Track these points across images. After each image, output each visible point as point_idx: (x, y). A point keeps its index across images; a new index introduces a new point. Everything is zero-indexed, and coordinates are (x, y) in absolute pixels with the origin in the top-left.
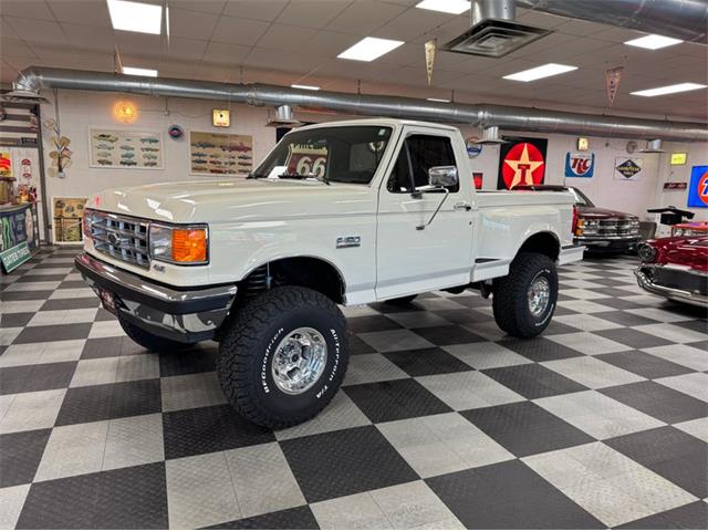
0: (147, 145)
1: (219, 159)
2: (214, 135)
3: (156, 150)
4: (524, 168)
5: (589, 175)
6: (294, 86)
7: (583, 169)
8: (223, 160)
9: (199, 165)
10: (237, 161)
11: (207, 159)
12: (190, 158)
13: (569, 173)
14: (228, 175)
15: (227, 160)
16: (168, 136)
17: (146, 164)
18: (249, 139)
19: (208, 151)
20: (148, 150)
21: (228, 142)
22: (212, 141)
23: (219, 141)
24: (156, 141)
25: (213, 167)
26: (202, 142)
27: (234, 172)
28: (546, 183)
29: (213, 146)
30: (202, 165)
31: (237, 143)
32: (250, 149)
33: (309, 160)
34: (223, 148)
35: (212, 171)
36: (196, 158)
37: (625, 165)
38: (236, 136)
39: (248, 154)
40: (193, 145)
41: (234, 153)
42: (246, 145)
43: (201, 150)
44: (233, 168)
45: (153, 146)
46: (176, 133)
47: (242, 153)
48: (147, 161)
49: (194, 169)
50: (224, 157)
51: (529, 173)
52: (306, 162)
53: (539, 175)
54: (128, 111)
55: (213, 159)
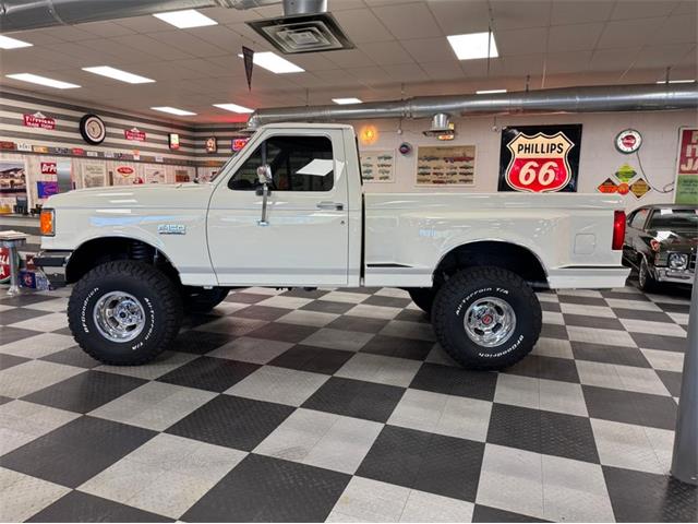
0: (383, 161)
1: (441, 171)
2: (439, 149)
3: (389, 166)
6: (478, 93)
8: (445, 171)
9: (423, 176)
10: (458, 171)
11: (432, 171)
12: (416, 171)
14: (449, 185)
15: (449, 171)
16: (399, 153)
17: (381, 178)
18: (472, 148)
19: (433, 164)
20: (382, 166)
21: (451, 154)
22: (437, 154)
23: (443, 153)
24: (390, 158)
25: (435, 178)
26: (428, 156)
27: (455, 182)
29: (437, 159)
30: (426, 177)
31: (460, 153)
32: (472, 159)
33: (536, 165)
34: (446, 159)
35: (434, 182)
36: (421, 170)
38: (459, 147)
39: (470, 164)
40: (419, 159)
41: (456, 164)
42: (469, 155)
43: (426, 163)
44: (454, 178)
45: (387, 162)
46: (405, 150)
47: (464, 163)
48: (381, 175)
49: (419, 181)
50: (445, 167)
52: (532, 167)
54: (370, 134)
55: (437, 171)
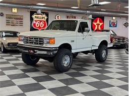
2: (12, 15)
4: (98, 25)
5: (116, 26)
7: (114, 25)
10: (19, 22)
11: (11, 22)
12: (5, 22)
13: (110, 26)
18: (22, 16)
19: (11, 20)
21: (16, 17)
22: (12, 17)
23: (14, 17)
25: (12, 24)
26: (9, 17)
28: (104, 29)
30: (9, 24)
31: (19, 17)
32: (22, 19)
33: (39, 22)
34: (15, 19)
36: (7, 21)
37: (125, 24)
40: (6, 18)
41: (18, 20)
42: (22, 18)
43: (8, 19)
44: (17, 24)
46: (2, 15)
47: (20, 20)
49: (7, 25)
50: (15, 21)
51: (99, 26)
53: (102, 27)
